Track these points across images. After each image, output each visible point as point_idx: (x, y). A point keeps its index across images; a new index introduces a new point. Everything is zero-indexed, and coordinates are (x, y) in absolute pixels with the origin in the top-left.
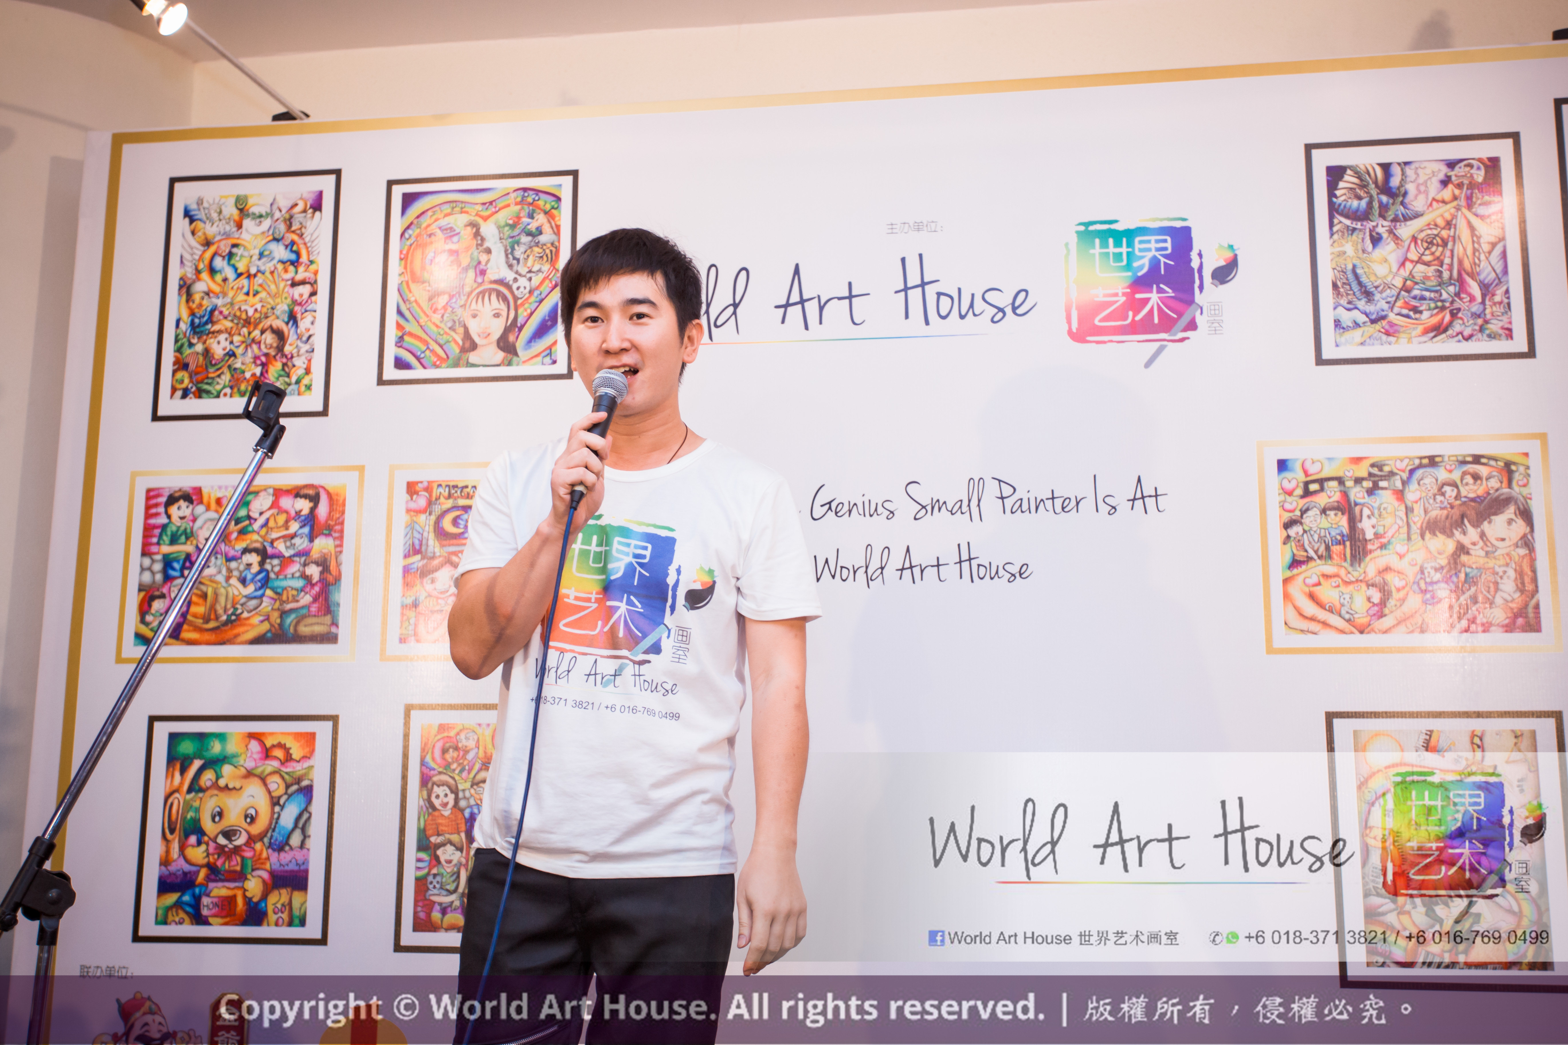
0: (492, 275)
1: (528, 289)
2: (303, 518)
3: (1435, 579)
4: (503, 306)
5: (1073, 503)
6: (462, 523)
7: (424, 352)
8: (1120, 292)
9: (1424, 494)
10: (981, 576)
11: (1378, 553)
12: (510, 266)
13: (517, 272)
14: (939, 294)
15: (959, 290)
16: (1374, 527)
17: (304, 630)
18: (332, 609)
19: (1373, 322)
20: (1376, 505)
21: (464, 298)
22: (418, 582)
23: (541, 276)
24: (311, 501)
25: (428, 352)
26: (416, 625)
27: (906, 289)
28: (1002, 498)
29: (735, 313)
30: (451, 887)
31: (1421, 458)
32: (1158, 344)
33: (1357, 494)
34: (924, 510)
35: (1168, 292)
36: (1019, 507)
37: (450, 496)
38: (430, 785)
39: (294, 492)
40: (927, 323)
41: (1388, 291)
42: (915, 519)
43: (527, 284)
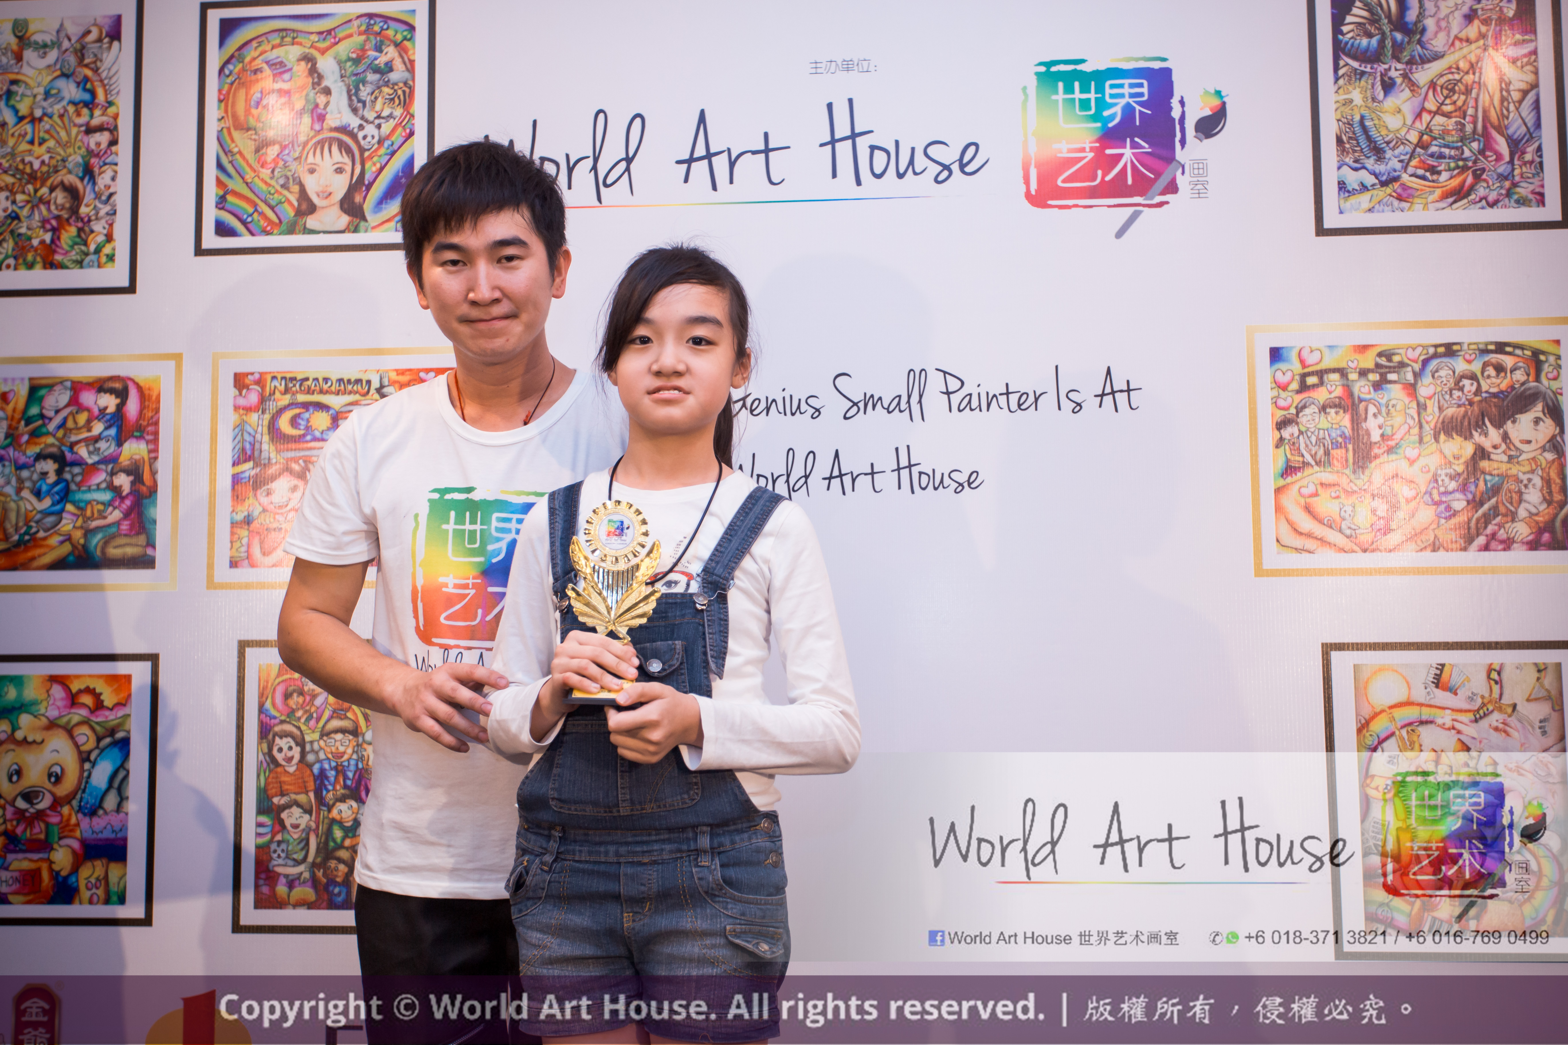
0: (332, 121)
1: (377, 138)
2: (108, 417)
3: (1450, 488)
4: (347, 160)
5: (1031, 399)
6: (303, 423)
7: (251, 215)
8: (1087, 146)
9: (1439, 389)
10: (923, 485)
11: (1384, 458)
12: (355, 111)
13: (363, 118)
14: (873, 148)
15: (897, 142)
16: (1380, 427)
17: (113, 552)
18: (147, 526)
19: (1384, 184)
20: (1383, 401)
21: (299, 149)
22: (251, 494)
23: (392, 123)
24: (117, 397)
25: (255, 216)
26: (249, 546)
27: (833, 142)
28: (948, 393)
29: (628, 169)
30: (299, 856)
31: (1436, 346)
32: (1132, 209)
33: (1362, 388)
34: (855, 409)
35: (1144, 148)
36: (967, 405)
37: (286, 391)
38: (270, 737)
39: (97, 386)
40: (859, 183)
41: (1402, 147)
42: (845, 418)
43: (375, 132)
